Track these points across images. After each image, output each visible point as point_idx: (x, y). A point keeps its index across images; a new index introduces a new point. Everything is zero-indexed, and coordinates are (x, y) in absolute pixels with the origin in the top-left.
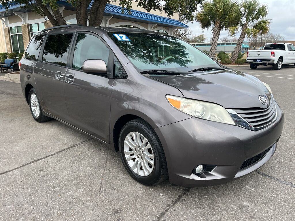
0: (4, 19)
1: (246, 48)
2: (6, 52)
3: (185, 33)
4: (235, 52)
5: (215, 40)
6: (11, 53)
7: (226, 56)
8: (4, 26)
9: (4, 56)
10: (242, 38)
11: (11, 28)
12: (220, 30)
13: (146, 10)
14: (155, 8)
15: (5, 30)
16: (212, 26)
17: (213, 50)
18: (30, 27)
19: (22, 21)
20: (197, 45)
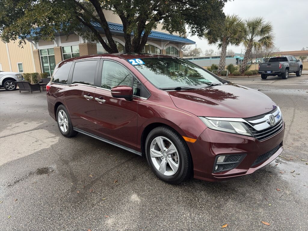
0: (33, 42)
1: (242, 60)
2: (35, 72)
4: (243, 64)
5: (223, 54)
6: (41, 73)
7: (235, 68)
8: (33, 49)
9: (35, 76)
10: (249, 52)
11: (41, 50)
12: (227, 45)
13: (170, 32)
14: (176, 31)
15: (34, 52)
16: (219, 42)
17: (223, 64)
18: (62, 49)
19: (54, 44)
20: (195, 59)
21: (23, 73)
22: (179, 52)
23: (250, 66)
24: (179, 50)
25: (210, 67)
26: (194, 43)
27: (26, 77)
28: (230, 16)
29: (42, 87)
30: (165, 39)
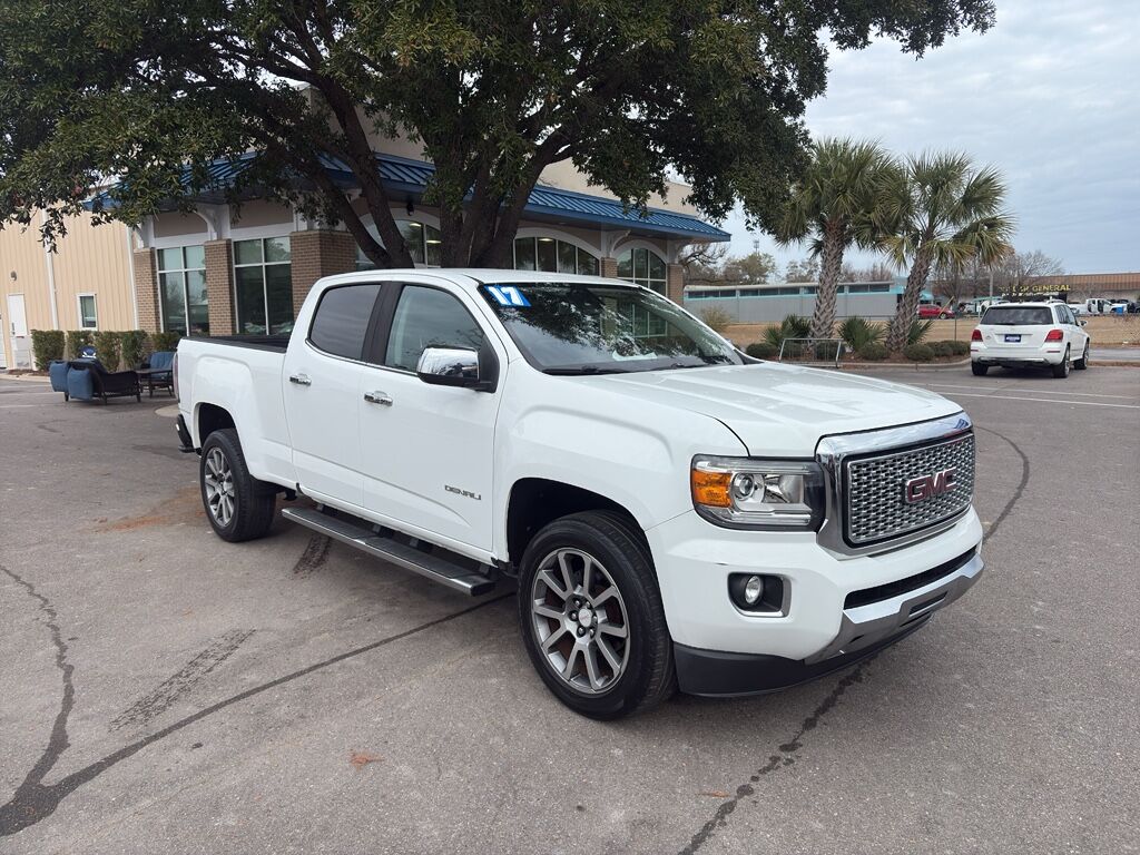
0: (138, 224)
2: (135, 328)
3: (701, 253)
4: (900, 318)
6: (154, 331)
7: (872, 334)
8: (133, 245)
9: (134, 341)
11: (161, 252)
12: (842, 248)
15: (137, 258)
16: (815, 235)
17: (825, 315)
18: (234, 250)
19: (206, 231)
20: (744, 292)
21: (94, 329)
22: (669, 268)
23: (926, 327)
24: (667, 260)
25: (780, 326)
26: (727, 237)
27: (102, 344)
28: (851, 146)
29: (147, 383)
30: (616, 223)
